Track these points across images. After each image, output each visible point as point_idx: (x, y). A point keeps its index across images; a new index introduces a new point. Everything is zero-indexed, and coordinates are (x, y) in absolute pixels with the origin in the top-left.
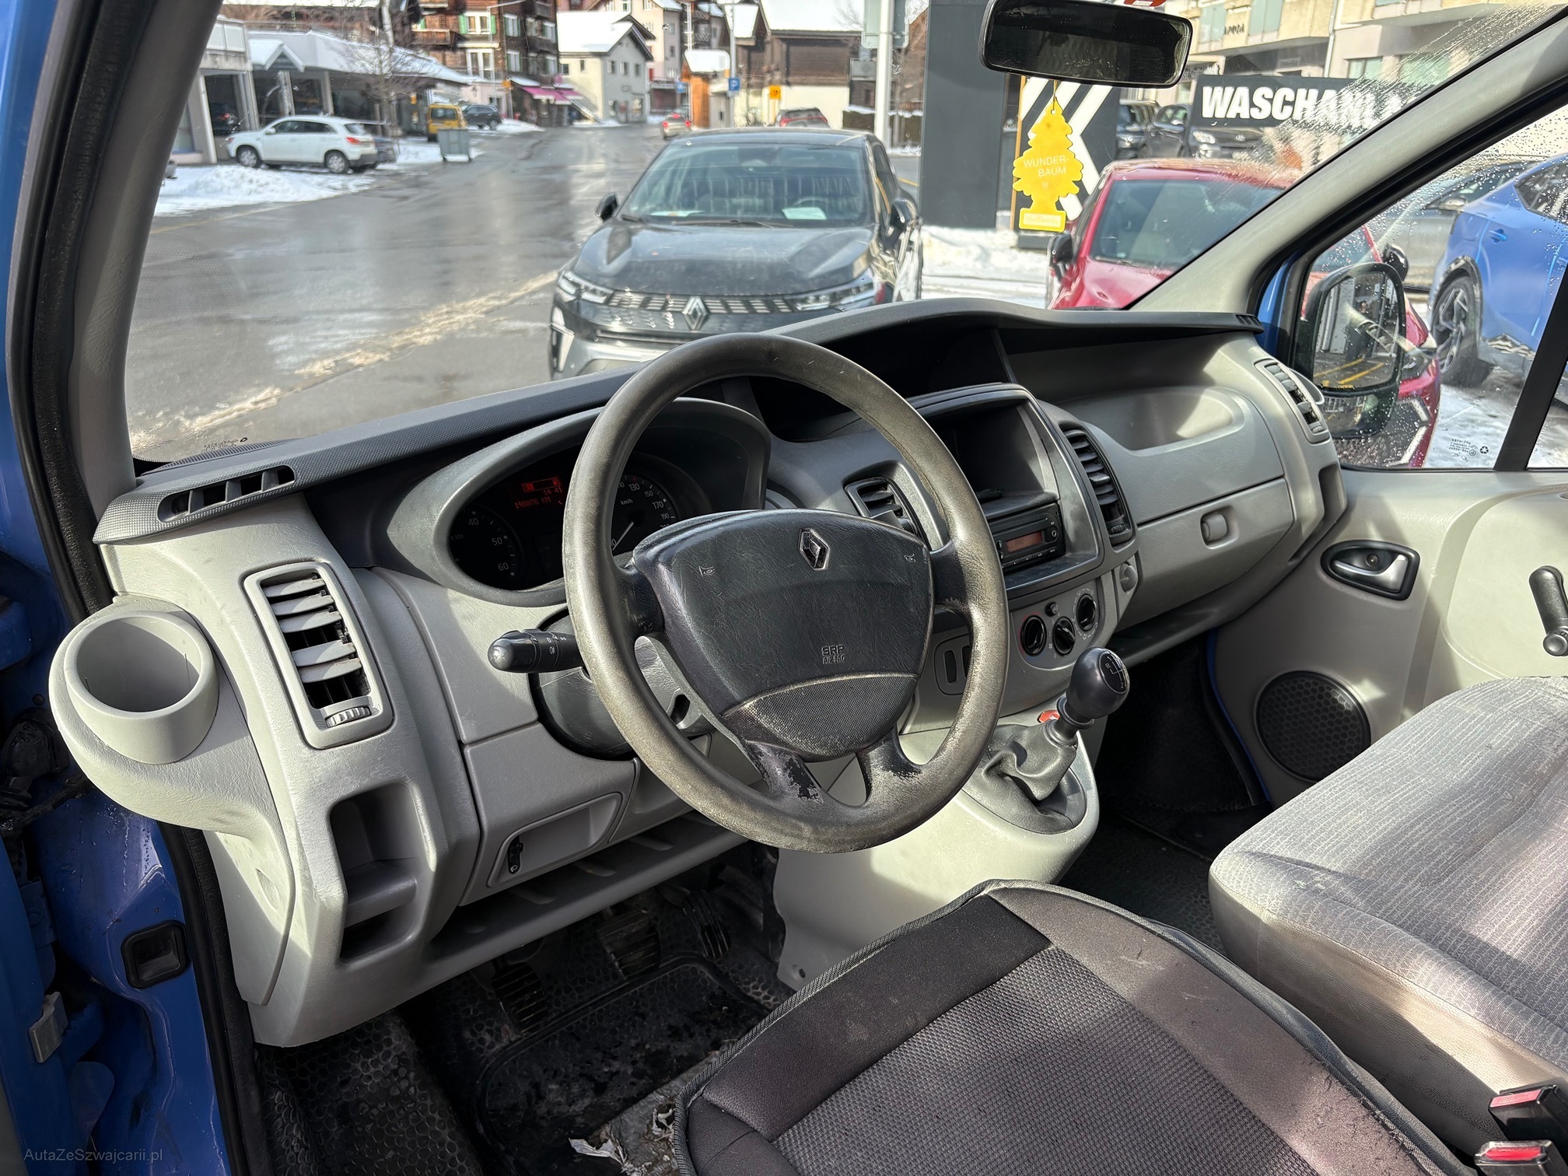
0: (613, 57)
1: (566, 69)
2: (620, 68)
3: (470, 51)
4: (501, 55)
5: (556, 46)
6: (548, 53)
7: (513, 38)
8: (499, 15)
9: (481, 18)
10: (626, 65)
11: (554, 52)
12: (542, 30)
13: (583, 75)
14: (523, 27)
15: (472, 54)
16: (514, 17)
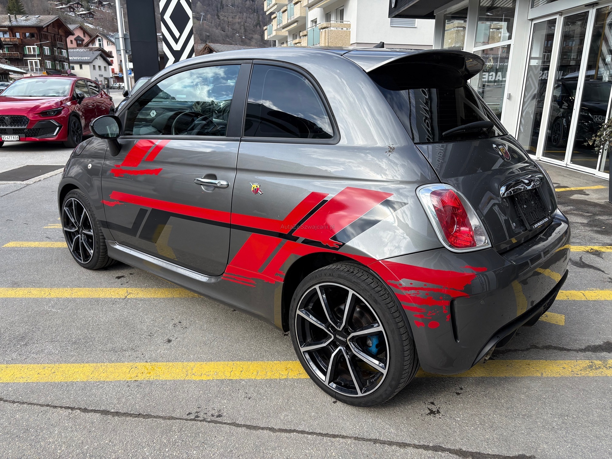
0: (94, 63)
1: (73, 69)
2: (97, 68)
3: (28, 61)
4: (42, 63)
5: (68, 59)
6: (64, 62)
7: (48, 55)
8: (41, 47)
9: (33, 48)
10: (99, 67)
11: (67, 61)
12: (61, 53)
13: (81, 70)
14: (52, 51)
15: (30, 61)
16: (48, 48)
